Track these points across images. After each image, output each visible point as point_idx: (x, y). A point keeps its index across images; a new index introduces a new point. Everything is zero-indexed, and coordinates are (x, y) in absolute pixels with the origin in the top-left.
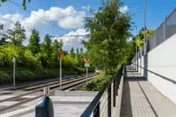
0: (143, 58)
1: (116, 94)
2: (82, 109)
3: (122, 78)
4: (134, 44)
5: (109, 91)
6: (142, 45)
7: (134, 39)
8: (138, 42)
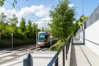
0: (82, 32)
1: (67, 53)
2: (49, 61)
3: (71, 44)
4: (77, 24)
5: (64, 51)
6: (82, 25)
7: (77, 22)
8: (80, 23)
